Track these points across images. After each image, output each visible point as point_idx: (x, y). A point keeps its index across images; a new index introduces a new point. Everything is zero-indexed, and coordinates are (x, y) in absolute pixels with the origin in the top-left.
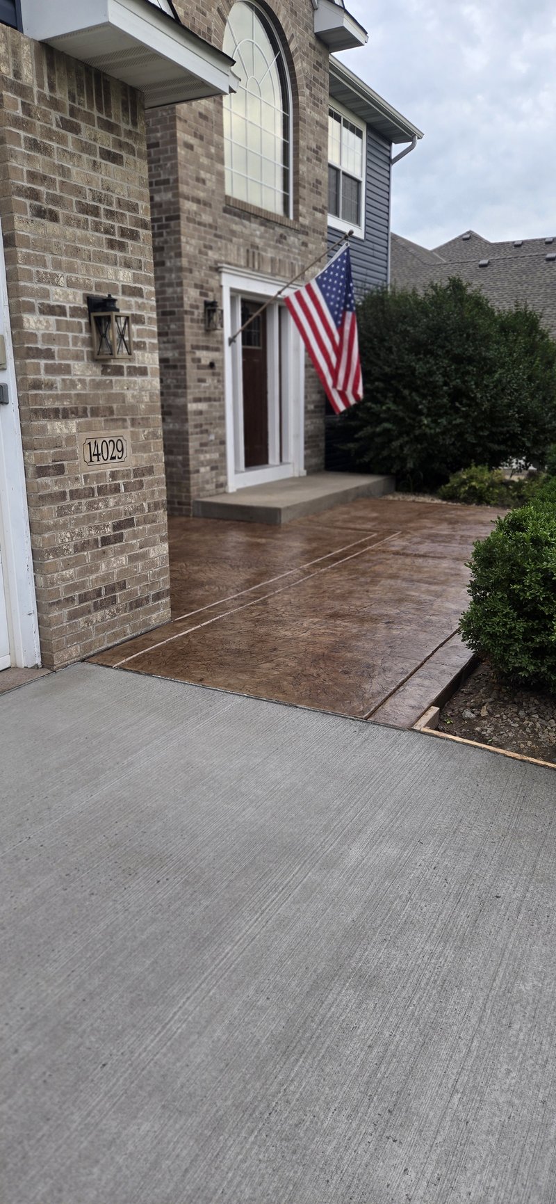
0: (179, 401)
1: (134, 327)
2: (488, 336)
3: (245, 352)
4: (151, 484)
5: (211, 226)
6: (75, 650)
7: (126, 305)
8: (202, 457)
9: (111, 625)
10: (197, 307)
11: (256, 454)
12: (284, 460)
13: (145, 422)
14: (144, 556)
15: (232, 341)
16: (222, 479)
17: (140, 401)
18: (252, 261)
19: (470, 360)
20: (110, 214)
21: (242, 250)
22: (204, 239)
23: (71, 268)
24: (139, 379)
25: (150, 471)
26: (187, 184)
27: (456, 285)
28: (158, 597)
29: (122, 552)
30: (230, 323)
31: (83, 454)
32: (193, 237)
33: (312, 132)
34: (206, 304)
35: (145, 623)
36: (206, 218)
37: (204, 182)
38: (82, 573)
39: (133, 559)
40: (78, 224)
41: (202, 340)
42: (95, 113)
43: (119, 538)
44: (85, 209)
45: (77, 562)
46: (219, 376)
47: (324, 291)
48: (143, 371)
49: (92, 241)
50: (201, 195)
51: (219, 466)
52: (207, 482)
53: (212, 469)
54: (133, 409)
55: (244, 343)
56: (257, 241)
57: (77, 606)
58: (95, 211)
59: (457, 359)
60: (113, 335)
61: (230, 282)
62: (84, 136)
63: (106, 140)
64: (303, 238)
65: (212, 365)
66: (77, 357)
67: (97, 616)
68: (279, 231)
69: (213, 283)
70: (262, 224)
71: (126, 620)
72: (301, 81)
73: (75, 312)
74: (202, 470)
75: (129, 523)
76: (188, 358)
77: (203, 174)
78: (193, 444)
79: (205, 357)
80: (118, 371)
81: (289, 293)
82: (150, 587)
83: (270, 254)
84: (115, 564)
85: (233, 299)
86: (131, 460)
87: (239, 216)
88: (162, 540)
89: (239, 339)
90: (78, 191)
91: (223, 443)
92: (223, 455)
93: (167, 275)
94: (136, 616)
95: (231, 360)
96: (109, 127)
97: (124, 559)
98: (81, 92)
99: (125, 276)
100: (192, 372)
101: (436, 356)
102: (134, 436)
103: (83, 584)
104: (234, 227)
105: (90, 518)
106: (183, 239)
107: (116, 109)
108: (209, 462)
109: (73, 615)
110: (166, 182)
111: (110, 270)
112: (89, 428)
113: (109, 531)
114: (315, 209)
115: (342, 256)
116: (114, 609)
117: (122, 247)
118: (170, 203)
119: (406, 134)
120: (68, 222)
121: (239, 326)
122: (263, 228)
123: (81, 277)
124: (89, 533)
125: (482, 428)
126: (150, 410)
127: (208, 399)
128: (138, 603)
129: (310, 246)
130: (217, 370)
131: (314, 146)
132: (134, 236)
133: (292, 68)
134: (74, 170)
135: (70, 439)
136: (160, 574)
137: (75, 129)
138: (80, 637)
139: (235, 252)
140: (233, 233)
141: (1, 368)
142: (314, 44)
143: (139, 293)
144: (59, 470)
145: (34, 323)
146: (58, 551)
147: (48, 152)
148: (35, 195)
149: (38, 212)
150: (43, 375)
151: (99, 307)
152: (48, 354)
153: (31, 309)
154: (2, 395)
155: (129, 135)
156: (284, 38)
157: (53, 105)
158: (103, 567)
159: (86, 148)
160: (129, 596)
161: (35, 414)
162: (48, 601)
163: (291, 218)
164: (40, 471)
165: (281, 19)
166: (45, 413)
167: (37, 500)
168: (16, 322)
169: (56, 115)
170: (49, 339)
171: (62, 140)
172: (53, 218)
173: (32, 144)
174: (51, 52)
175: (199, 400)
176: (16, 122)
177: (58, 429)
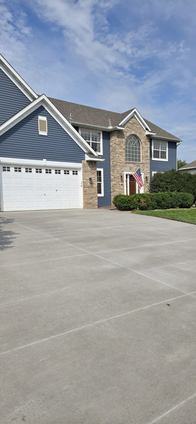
3: (130, 182)
5: (122, 166)
7: (93, 179)
9: (90, 206)
10: (119, 177)
13: (95, 188)
14: (94, 201)
15: (126, 181)
17: (95, 186)
18: (131, 169)
19: (169, 182)
21: (129, 168)
23: (88, 176)
24: (95, 185)
25: (96, 193)
26: (118, 161)
28: (96, 205)
29: (92, 200)
30: (126, 178)
31: (88, 191)
32: (119, 167)
33: (146, 149)
34: (121, 176)
35: (94, 207)
37: (121, 160)
39: (93, 201)
40: (89, 173)
41: (120, 181)
45: (87, 200)
46: (124, 186)
47: (137, 174)
48: (95, 184)
49: (90, 173)
50: (121, 162)
56: (132, 166)
57: (87, 203)
58: (91, 171)
59: (167, 182)
61: (126, 173)
63: (92, 166)
64: (144, 165)
66: (88, 183)
68: (138, 164)
69: (122, 173)
71: (92, 206)
72: (143, 142)
73: (88, 179)
75: (93, 197)
76: (118, 183)
77: (121, 159)
79: (121, 183)
80: (92, 184)
83: (135, 168)
84: (91, 201)
85: (126, 175)
86: (93, 192)
87: (128, 164)
88: (97, 200)
90: (89, 170)
93: (115, 173)
95: (126, 184)
97: (92, 201)
98: (90, 163)
100: (118, 185)
102: (94, 190)
103: (87, 202)
104: (127, 165)
105: (89, 196)
106: (117, 168)
107: (93, 164)
110: (115, 161)
112: (89, 189)
113: (91, 198)
114: (146, 160)
117: (93, 174)
120: (88, 173)
122: (133, 164)
123: (89, 177)
124: (88, 198)
127: (121, 189)
128: (94, 205)
129: (145, 166)
130: (123, 185)
131: (146, 151)
132: (95, 173)
133: (140, 141)
135: (87, 189)
136: (96, 203)
138: (87, 207)
139: (127, 169)
141: (82, 184)
142: (145, 136)
143: (95, 177)
144: (86, 192)
145: (84, 180)
146: (85, 199)
147: (86, 168)
148: (85, 171)
149: (85, 172)
150: (85, 184)
151: (90, 179)
152: (85, 183)
153: (84, 179)
154: (81, 186)
155: (95, 165)
156: (138, 138)
157: (87, 164)
158: (90, 201)
159: (90, 167)
160: (93, 204)
161: (84, 187)
162: (84, 203)
163: (141, 162)
164: (84, 192)
165: (137, 135)
166: (85, 187)
167: (84, 194)
168: (83, 180)
169: (87, 165)
170: (85, 181)
171: (88, 167)
172: (87, 172)
173: (85, 168)
174: (87, 161)
175: (119, 189)
176: (84, 166)
177: (86, 188)
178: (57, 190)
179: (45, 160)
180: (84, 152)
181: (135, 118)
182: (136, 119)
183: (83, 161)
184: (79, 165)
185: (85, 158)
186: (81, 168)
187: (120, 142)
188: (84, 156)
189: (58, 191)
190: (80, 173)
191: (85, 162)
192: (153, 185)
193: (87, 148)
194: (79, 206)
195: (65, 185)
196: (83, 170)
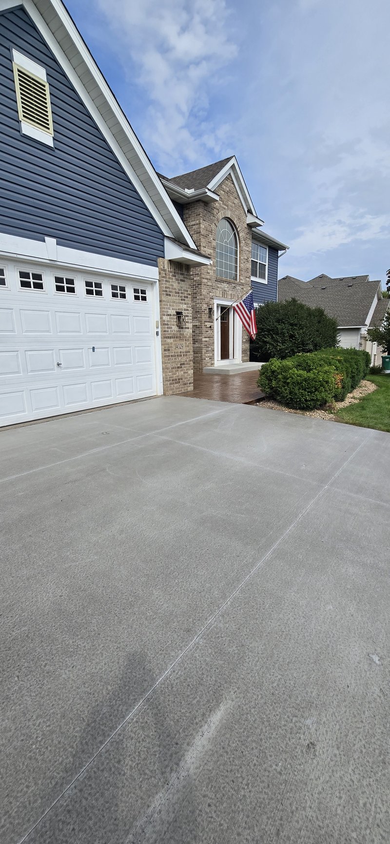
0: (200, 338)
1: (186, 318)
2: (302, 317)
3: (222, 323)
4: (189, 355)
5: (211, 286)
6: (171, 392)
7: (184, 313)
8: (206, 355)
9: (179, 388)
10: (206, 310)
11: (225, 355)
12: (235, 358)
13: (188, 340)
14: (187, 372)
15: (217, 319)
16: (213, 362)
17: (187, 335)
18: (224, 294)
19: (296, 325)
20: (182, 293)
21: (221, 292)
22: (209, 290)
23: (173, 306)
24: (187, 330)
25: (189, 352)
26: (204, 274)
27: (294, 300)
28: (190, 383)
29: (182, 371)
30: (217, 314)
31: (174, 347)
32: (205, 289)
33: (246, 254)
34: (209, 309)
35: (187, 389)
36: (209, 284)
37: (209, 273)
38: (172, 374)
39: (184, 373)
40: (175, 296)
41: (208, 320)
42: (179, 272)
43: (181, 367)
44: (176, 293)
45: (172, 372)
46: (213, 330)
47: (245, 304)
48: (188, 328)
49: (177, 299)
50: (208, 277)
51: (212, 358)
52: (208, 363)
53: (210, 359)
54: (186, 337)
55: (221, 320)
56: (226, 289)
57: (171, 382)
58: (178, 293)
59: (292, 325)
60: (181, 320)
61: (216, 302)
62: (177, 277)
63: (181, 277)
64: (242, 287)
65: (210, 327)
66: (174, 325)
67: (176, 385)
68: (233, 285)
69: (211, 302)
70: (227, 284)
71: (182, 388)
72: (242, 239)
73: (174, 315)
74: (206, 359)
75: (184, 364)
76: (203, 325)
77: (209, 271)
78: (204, 351)
79: (208, 324)
80: (182, 328)
81: (234, 305)
82: (188, 380)
83: (230, 292)
84: (180, 373)
85: (217, 307)
86: (184, 350)
87: (220, 282)
88: (192, 369)
89: (220, 319)
90: (175, 289)
91: (213, 351)
92: (213, 354)
93: (197, 301)
94: (185, 387)
95: (217, 325)
96: (182, 274)
97: (182, 373)
98: (176, 268)
99: (185, 306)
100: (204, 329)
101: (284, 324)
102: (186, 343)
103: (171, 377)
104: (218, 285)
105: (175, 362)
106: (202, 290)
107: (184, 270)
108: (209, 357)
109: (170, 384)
110: (198, 274)
111: (181, 305)
112: (175, 341)
113: (179, 365)
114: (246, 277)
115: (250, 294)
116: (180, 384)
117: (184, 300)
118: (199, 280)
119: (283, 248)
120: (173, 296)
121: (220, 314)
122: (228, 285)
123: (175, 307)
124: (174, 365)
125: (300, 347)
126: (190, 337)
127: (209, 337)
128: (185, 384)
129: (244, 289)
130: (212, 328)
131: (246, 258)
132: (187, 297)
133: (239, 236)
134: (174, 285)
135: (171, 343)
136: (191, 378)
137: (175, 276)
138: (172, 389)
139: (218, 293)
140: (218, 287)
141: (157, 328)
142: (246, 226)
143: (188, 310)
144: (169, 350)
145: (165, 318)
146: (168, 369)
147: (169, 282)
148: (166, 291)
149: (167, 295)
150: (166, 329)
151: (179, 314)
152: (168, 325)
153: (164, 315)
154: (157, 333)
155: (187, 275)
156: (236, 227)
157: (171, 272)
158: (177, 374)
159: (177, 280)
160: (183, 382)
161: (164, 337)
162: (165, 380)
163: (238, 281)
164: (165, 350)
165: (235, 222)
166: (166, 337)
167: (164, 356)
168: (161, 318)
169: (171, 274)
170: (168, 321)
171: (172, 279)
172: (170, 295)
173: (166, 281)
174: (171, 262)
175: (206, 337)
176: (163, 277)
177: (169, 341)
178: (93, 348)
179: (51, 241)
180: (162, 233)
181: (232, 181)
182: (233, 184)
183: (160, 260)
184: (150, 272)
185: (163, 252)
186: (155, 282)
187: (207, 230)
188: (163, 246)
189: (100, 350)
190: (153, 295)
191: (167, 266)
192: (262, 329)
193: (170, 223)
194: (151, 389)
195: (115, 332)
196: (160, 287)
